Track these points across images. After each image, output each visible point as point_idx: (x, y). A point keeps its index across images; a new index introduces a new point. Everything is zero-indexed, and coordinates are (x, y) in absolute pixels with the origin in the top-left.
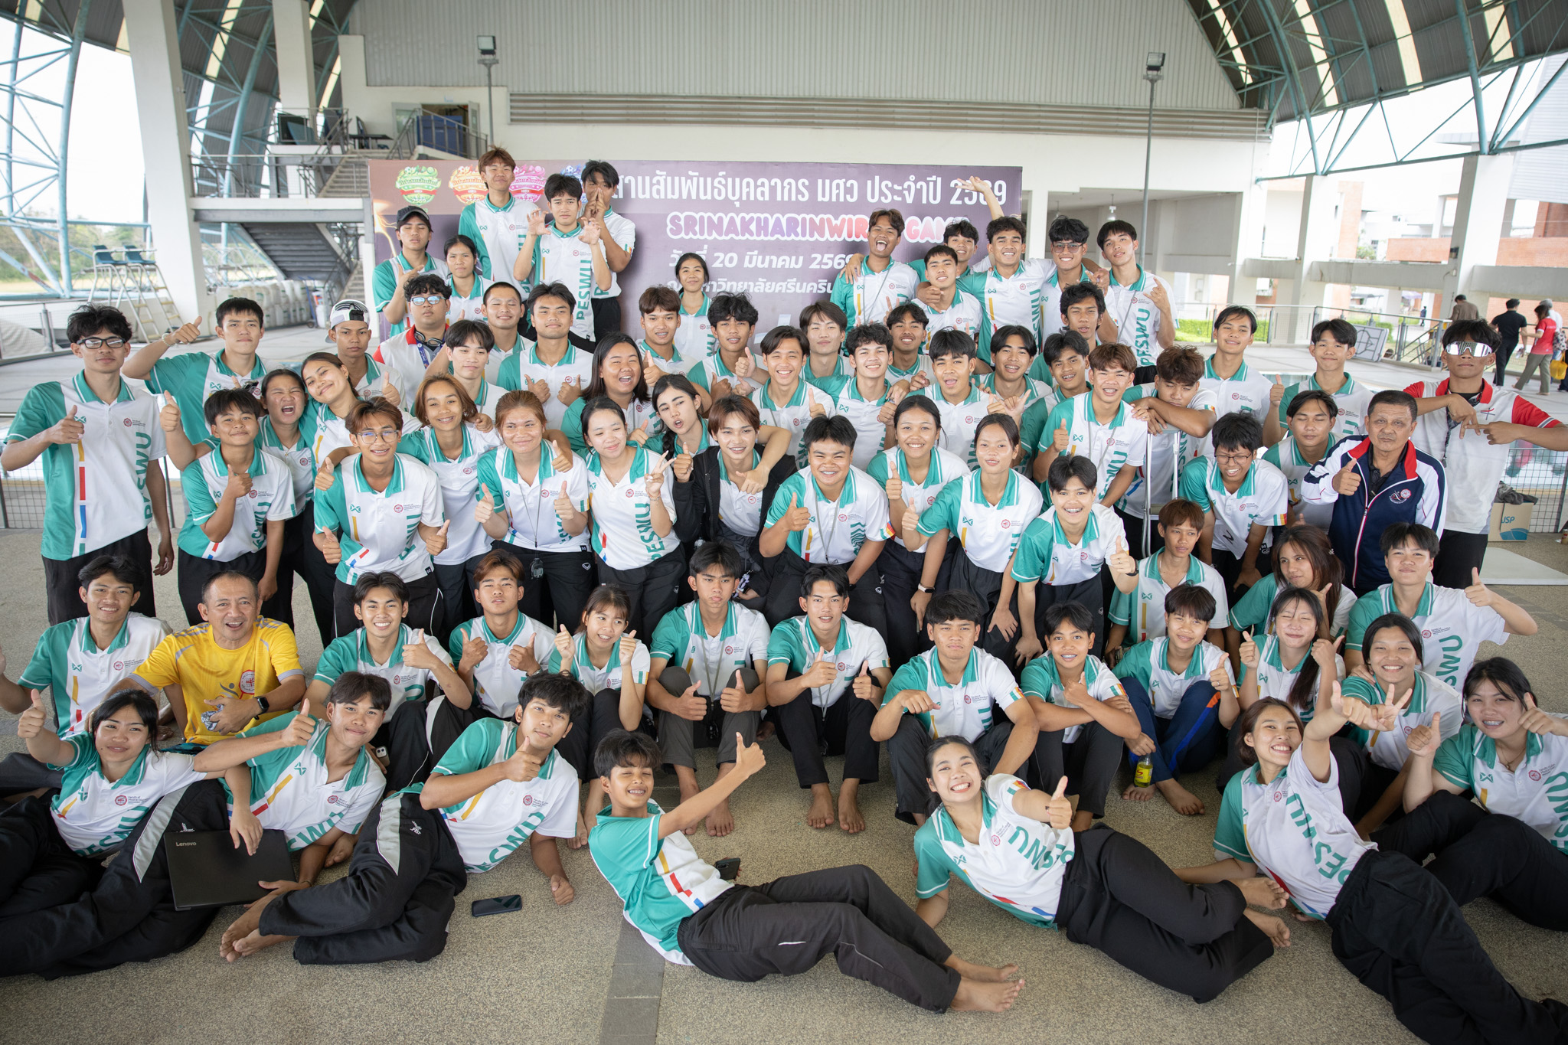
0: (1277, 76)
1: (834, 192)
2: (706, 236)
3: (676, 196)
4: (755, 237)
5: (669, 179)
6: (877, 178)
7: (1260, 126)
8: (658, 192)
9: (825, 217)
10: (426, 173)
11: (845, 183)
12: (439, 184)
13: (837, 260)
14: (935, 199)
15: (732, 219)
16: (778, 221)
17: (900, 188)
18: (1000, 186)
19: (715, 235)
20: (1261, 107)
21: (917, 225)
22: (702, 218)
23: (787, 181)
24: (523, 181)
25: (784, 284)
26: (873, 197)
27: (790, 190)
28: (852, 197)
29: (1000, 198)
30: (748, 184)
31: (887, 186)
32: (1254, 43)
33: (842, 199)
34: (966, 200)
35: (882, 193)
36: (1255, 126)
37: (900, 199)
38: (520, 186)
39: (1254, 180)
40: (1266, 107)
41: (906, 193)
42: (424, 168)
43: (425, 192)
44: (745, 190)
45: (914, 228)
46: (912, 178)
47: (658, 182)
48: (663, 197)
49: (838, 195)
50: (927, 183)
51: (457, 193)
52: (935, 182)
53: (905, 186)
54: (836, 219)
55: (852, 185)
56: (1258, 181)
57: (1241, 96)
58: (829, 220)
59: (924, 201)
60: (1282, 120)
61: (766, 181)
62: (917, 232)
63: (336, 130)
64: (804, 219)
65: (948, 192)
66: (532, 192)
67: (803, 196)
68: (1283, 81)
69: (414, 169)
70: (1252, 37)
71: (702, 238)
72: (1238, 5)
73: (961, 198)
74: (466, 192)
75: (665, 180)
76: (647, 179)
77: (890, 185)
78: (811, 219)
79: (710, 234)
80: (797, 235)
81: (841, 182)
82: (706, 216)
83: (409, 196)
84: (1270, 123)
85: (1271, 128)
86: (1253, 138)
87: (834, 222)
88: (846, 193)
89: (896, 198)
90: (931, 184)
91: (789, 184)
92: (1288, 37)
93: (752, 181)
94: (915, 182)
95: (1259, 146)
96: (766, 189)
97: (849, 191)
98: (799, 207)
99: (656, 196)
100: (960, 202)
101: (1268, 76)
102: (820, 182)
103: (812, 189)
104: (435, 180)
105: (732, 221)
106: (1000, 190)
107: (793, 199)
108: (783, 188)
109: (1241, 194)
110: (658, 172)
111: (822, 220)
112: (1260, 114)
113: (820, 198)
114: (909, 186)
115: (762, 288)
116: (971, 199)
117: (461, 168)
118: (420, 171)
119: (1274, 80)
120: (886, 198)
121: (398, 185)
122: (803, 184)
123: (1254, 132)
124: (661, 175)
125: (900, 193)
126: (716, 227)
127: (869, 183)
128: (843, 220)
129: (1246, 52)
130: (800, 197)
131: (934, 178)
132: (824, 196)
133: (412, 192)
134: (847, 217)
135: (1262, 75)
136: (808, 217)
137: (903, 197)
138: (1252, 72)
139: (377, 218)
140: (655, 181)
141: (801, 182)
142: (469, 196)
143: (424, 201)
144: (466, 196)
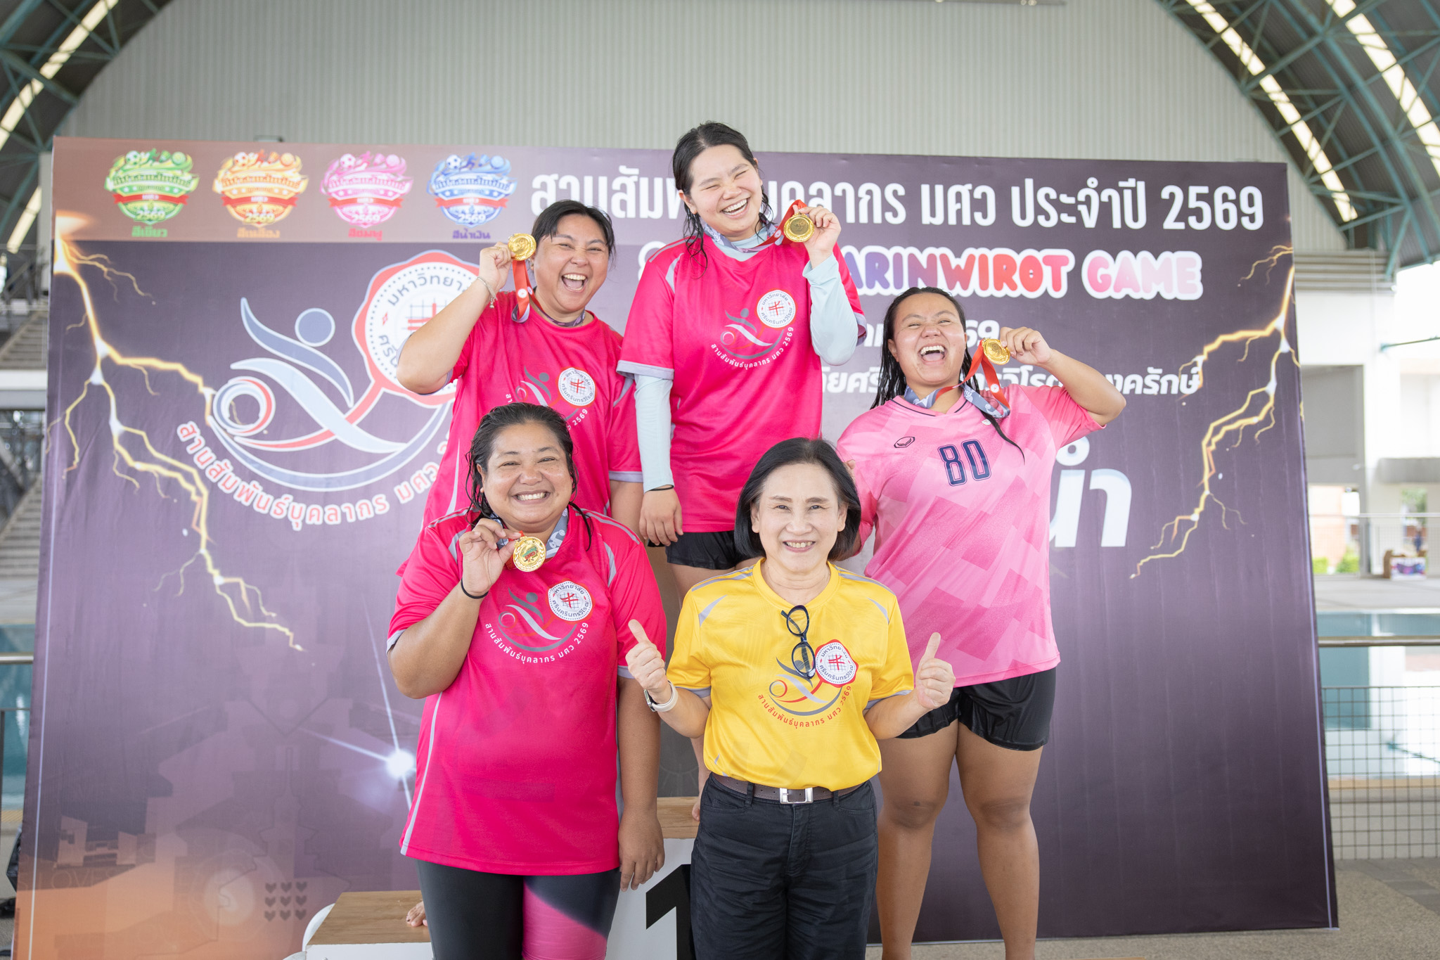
0: (1392, 205)
1: (953, 207)
3: (657, 214)
5: (644, 182)
6: (1029, 183)
7: (1378, 272)
8: (623, 205)
9: (938, 252)
10: (169, 164)
11: (971, 192)
12: (193, 185)
14: (1135, 219)
17: (1071, 200)
18: (1251, 197)
20: (1374, 247)
21: (1106, 267)
23: (864, 188)
24: (362, 181)
25: (863, 376)
26: (1023, 216)
27: (870, 204)
28: (985, 216)
29: (1252, 218)
30: (792, 194)
31: (1047, 196)
32: (1355, 165)
33: (966, 221)
34: (1192, 221)
35: (1039, 210)
36: (1369, 272)
37: (1072, 220)
38: (356, 192)
39: (1378, 346)
40: (1381, 246)
41: (1082, 208)
42: (165, 155)
43: (164, 198)
45: (1101, 271)
46: (1093, 182)
47: (623, 188)
48: (631, 213)
49: (959, 213)
50: (1121, 191)
51: (228, 200)
52: (1134, 190)
53: (1082, 195)
54: (958, 255)
55: (984, 195)
56: (1383, 347)
57: (1346, 233)
58: (944, 258)
59: (1117, 224)
60: (1407, 263)
61: (826, 188)
62: (1106, 278)
64: (898, 257)
65: (1158, 208)
66: (379, 202)
67: (895, 214)
68: (1401, 215)
69: (144, 156)
70: (1350, 155)
72: (1327, 115)
73: (1182, 217)
74: (246, 200)
75: (637, 184)
76: (603, 181)
77: (1053, 195)
78: (912, 257)
80: (885, 285)
81: (965, 189)
83: (132, 205)
84: (1390, 269)
85: (1393, 276)
86: (1369, 290)
87: (954, 262)
88: (973, 210)
89: (1066, 218)
90: (1128, 194)
91: (869, 192)
92: (1409, 152)
93: (799, 188)
94: (1099, 190)
95: (1378, 300)
96: (827, 202)
97: (979, 205)
98: (885, 234)
100: (1181, 226)
101: (1378, 206)
102: (925, 189)
103: (911, 202)
104: (187, 177)
106: (1251, 204)
107: (877, 219)
108: (857, 200)
109: (1360, 367)
110: (623, 169)
111: (931, 258)
112: (1376, 257)
113: (926, 219)
114: (1088, 198)
116: (1200, 220)
117: (239, 156)
118: (156, 159)
119: (1389, 212)
120: (1048, 218)
121: (110, 185)
122: (895, 193)
123: (1369, 281)
125: (1072, 210)
127: (1015, 191)
128: (971, 258)
129: (1343, 176)
130: (889, 216)
131: (1131, 182)
132: (933, 214)
133: (138, 198)
134: (977, 252)
135: (1370, 206)
136: (905, 252)
137: (1079, 215)
138: (1354, 202)
139: (60, 245)
140: (616, 184)
141: (890, 188)
142: (254, 207)
143: (162, 216)
144: (247, 207)
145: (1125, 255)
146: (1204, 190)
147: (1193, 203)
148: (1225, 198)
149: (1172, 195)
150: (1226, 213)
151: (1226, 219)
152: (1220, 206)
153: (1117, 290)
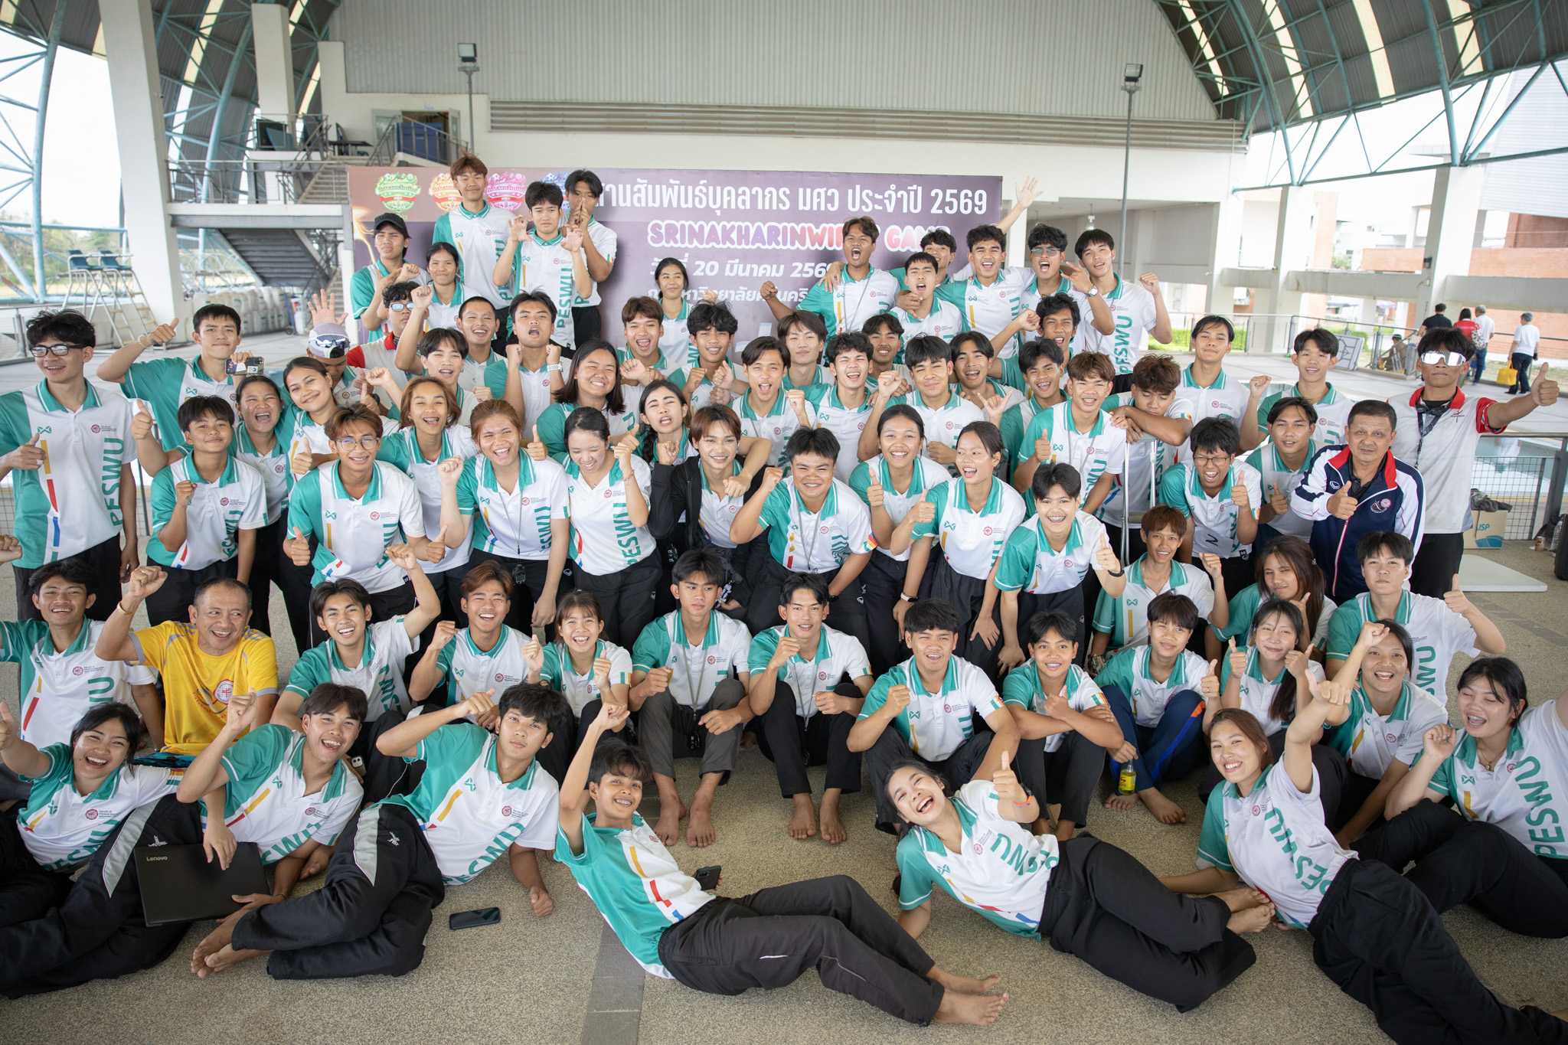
0: (1253, 87)
1: (816, 200)
2: (687, 244)
3: (657, 205)
4: (736, 246)
5: (650, 187)
6: (858, 187)
7: (1237, 137)
8: (639, 200)
9: (806, 225)
10: (406, 180)
11: (826, 192)
12: (419, 191)
13: (818, 269)
14: (915, 208)
15: (713, 227)
16: (759, 229)
17: (881, 197)
18: (981, 196)
19: (696, 243)
20: (1237, 118)
21: (898, 234)
22: (683, 226)
23: (768, 190)
24: (504, 188)
26: (854, 206)
27: (771, 199)
28: (831, 206)
29: (980, 208)
30: (729, 193)
31: (867, 194)
32: (1230, 55)
33: (823, 208)
34: (947, 209)
35: (863, 202)
36: (1231, 136)
37: (881, 208)
38: (496, 194)
39: (1231, 190)
40: (1242, 118)
41: (887, 202)
42: (403, 175)
43: (405, 199)
44: (726, 199)
45: (894, 237)
46: (893, 187)
47: (639, 191)
48: (644, 205)
49: (819, 204)
50: (908, 192)
51: (437, 200)
52: (916, 192)
53: (886, 195)
54: (817, 228)
55: (833, 194)
56: (1234, 191)
57: (1218, 107)
58: (810, 230)
59: (905, 210)
60: (1257, 131)
61: (747, 190)
62: (897, 241)
63: (315, 136)
64: (785, 228)
65: (929, 201)
66: (513, 199)
67: (784, 205)
68: (1259, 93)
69: (393, 176)
70: (1228, 49)
71: (683, 246)
72: (1214, 17)
73: (941, 207)
74: (446, 199)
75: (646, 188)
76: (628, 187)
77: (871, 194)
78: (792, 228)
79: (691, 242)
80: (778, 243)
81: (822, 191)
82: (687, 224)
83: (387, 203)
84: (1246, 134)
85: (1247, 139)
86: (1230, 149)
87: (815, 231)
88: (826, 202)
89: (877, 207)
90: (912, 193)
91: (771, 192)
92: (1263, 49)
93: (733, 190)
94: (896, 191)
95: (1236, 157)
96: (747, 198)
97: (830, 200)
98: (779, 216)
99: (637, 205)
100: (940, 212)
101: (1243, 88)
102: (801, 190)
103: (793, 197)
104: (415, 187)
105: (713, 229)
106: (980, 199)
107: (774, 207)
108: (764, 196)
109: (1218, 204)
110: (639, 180)
111: (803, 229)
112: (1237, 125)
113: (801, 207)
114: (890, 195)
115: (743, 296)
116: (951, 208)
117: (441, 175)
118: (399, 178)
119: (1250, 92)
120: (867, 207)
121: (378, 192)
122: (784, 192)
123: (1231, 143)
124: (642, 183)
125: (881, 202)
126: (696, 235)
127: (850, 192)
128: (824, 229)
129: (1222, 64)
130: (781, 205)
131: (915, 187)
132: (805, 205)
133: (392, 199)
134: (828, 226)
135: (1238, 87)
136: (789, 226)
137: (884, 206)
138: (1229, 84)
139: (356, 224)
140: (635, 189)
141: (782, 190)
142: (450, 203)
143: (404, 208)
144: (446, 203)
145: (908, 228)
146: (955, 191)
147: (948, 199)
148: (966, 196)
149: (937, 194)
150: (966, 205)
151: (966, 208)
152: (963, 201)
153: (903, 247)
